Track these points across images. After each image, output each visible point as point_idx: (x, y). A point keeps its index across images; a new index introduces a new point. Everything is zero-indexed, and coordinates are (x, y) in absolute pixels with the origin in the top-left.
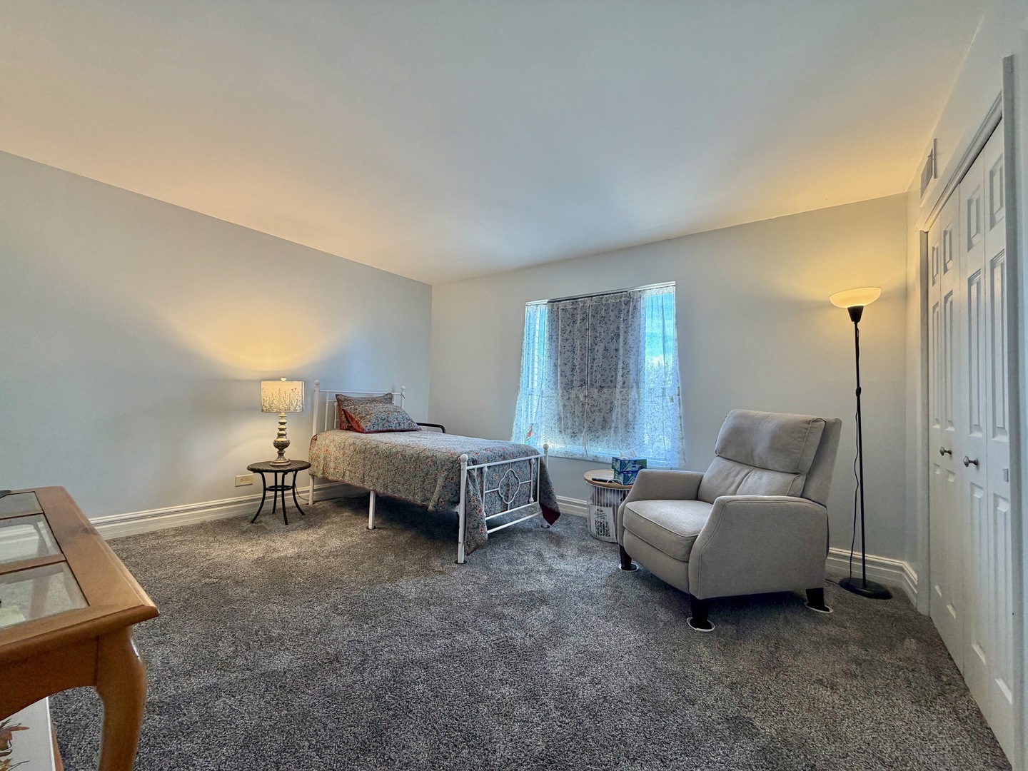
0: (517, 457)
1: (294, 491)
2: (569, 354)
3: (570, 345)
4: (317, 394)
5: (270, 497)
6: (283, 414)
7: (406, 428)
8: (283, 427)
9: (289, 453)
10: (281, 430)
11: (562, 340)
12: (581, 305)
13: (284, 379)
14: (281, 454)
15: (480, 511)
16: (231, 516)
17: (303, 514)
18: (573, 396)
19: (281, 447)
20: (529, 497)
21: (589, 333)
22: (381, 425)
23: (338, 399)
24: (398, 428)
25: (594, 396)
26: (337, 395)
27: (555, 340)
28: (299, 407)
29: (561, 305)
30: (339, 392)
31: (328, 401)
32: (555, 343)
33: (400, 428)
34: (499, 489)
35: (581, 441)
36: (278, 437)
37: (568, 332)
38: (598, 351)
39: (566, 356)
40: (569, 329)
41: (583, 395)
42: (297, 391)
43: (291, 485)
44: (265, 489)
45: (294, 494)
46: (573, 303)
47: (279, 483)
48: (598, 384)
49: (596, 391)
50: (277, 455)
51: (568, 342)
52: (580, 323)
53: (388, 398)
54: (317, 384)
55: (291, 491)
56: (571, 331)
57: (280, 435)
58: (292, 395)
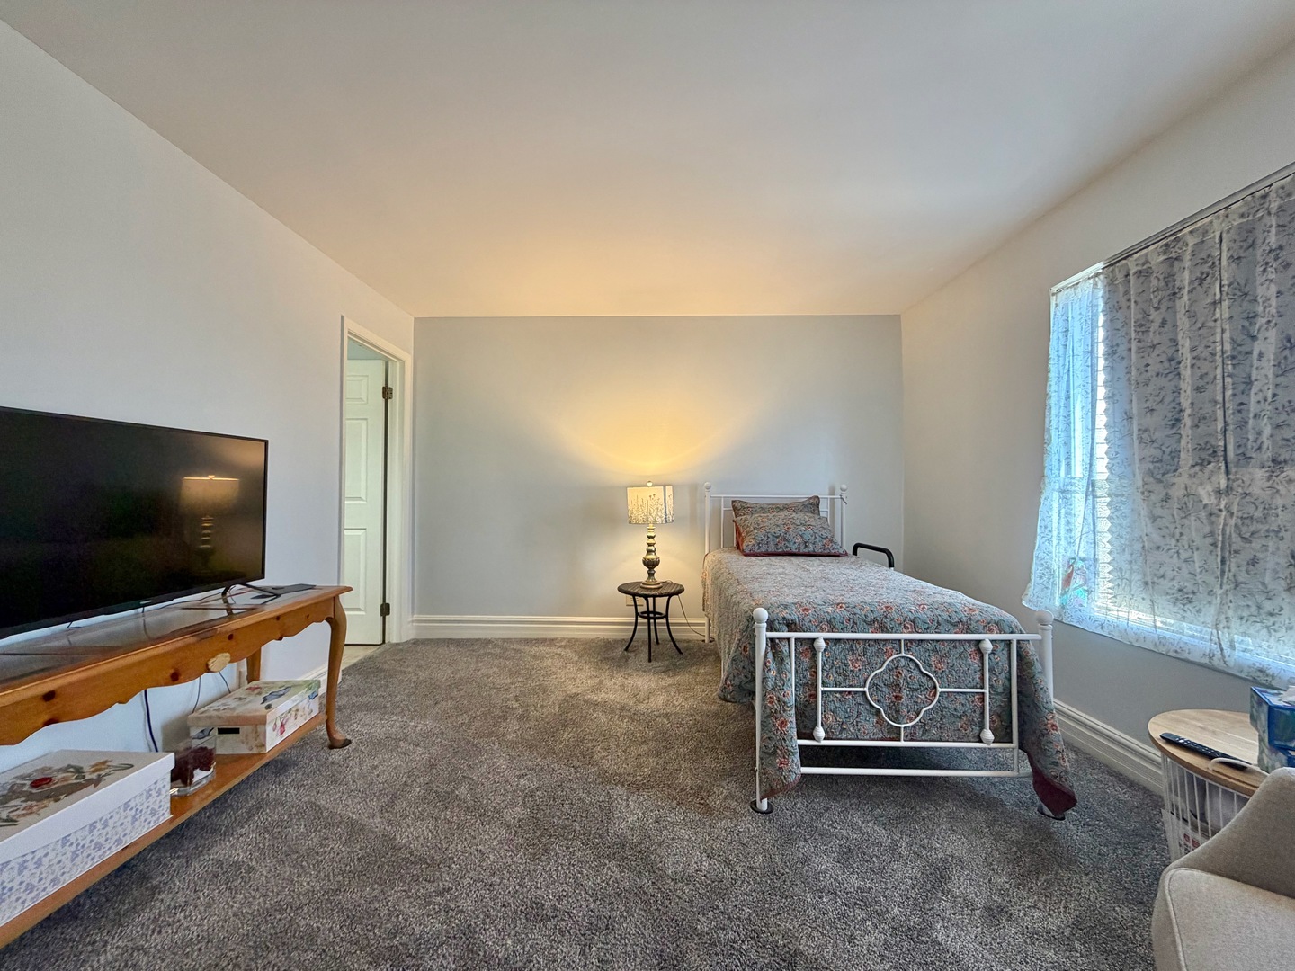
0: (927, 630)
1: (667, 620)
2: (1162, 381)
3: (1164, 357)
4: (708, 500)
5: (643, 624)
6: (651, 526)
7: (818, 550)
8: (651, 541)
9: (661, 574)
10: (650, 545)
11: (1141, 351)
12: (1192, 241)
13: (650, 484)
14: (651, 574)
15: (783, 724)
16: (619, 638)
17: (681, 653)
18: (1177, 492)
19: (651, 565)
20: (982, 727)
21: (1223, 311)
22: (772, 545)
23: (733, 506)
24: (803, 550)
25: (1255, 490)
26: (733, 501)
27: (1125, 353)
28: (661, 517)
29: (1133, 265)
30: (737, 496)
31: (723, 509)
32: (1125, 363)
33: (806, 550)
34: (866, 689)
35: (1210, 613)
36: (647, 554)
37: (1154, 327)
38: (1261, 355)
39: (1150, 389)
40: (1156, 317)
41: (1209, 488)
42: (656, 498)
43: (664, 613)
44: (637, 614)
45: (668, 624)
46: (1167, 245)
47: (651, 609)
48: (1266, 455)
49: (1260, 474)
50: (647, 575)
51: (1157, 352)
52: (1190, 292)
53: (813, 505)
54: (708, 488)
55: (664, 620)
56: (1164, 322)
57: (649, 552)
58: (650, 503)
